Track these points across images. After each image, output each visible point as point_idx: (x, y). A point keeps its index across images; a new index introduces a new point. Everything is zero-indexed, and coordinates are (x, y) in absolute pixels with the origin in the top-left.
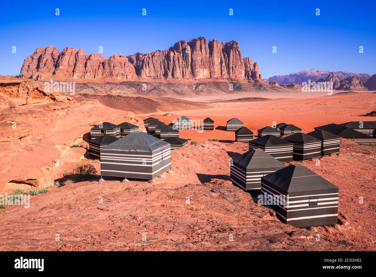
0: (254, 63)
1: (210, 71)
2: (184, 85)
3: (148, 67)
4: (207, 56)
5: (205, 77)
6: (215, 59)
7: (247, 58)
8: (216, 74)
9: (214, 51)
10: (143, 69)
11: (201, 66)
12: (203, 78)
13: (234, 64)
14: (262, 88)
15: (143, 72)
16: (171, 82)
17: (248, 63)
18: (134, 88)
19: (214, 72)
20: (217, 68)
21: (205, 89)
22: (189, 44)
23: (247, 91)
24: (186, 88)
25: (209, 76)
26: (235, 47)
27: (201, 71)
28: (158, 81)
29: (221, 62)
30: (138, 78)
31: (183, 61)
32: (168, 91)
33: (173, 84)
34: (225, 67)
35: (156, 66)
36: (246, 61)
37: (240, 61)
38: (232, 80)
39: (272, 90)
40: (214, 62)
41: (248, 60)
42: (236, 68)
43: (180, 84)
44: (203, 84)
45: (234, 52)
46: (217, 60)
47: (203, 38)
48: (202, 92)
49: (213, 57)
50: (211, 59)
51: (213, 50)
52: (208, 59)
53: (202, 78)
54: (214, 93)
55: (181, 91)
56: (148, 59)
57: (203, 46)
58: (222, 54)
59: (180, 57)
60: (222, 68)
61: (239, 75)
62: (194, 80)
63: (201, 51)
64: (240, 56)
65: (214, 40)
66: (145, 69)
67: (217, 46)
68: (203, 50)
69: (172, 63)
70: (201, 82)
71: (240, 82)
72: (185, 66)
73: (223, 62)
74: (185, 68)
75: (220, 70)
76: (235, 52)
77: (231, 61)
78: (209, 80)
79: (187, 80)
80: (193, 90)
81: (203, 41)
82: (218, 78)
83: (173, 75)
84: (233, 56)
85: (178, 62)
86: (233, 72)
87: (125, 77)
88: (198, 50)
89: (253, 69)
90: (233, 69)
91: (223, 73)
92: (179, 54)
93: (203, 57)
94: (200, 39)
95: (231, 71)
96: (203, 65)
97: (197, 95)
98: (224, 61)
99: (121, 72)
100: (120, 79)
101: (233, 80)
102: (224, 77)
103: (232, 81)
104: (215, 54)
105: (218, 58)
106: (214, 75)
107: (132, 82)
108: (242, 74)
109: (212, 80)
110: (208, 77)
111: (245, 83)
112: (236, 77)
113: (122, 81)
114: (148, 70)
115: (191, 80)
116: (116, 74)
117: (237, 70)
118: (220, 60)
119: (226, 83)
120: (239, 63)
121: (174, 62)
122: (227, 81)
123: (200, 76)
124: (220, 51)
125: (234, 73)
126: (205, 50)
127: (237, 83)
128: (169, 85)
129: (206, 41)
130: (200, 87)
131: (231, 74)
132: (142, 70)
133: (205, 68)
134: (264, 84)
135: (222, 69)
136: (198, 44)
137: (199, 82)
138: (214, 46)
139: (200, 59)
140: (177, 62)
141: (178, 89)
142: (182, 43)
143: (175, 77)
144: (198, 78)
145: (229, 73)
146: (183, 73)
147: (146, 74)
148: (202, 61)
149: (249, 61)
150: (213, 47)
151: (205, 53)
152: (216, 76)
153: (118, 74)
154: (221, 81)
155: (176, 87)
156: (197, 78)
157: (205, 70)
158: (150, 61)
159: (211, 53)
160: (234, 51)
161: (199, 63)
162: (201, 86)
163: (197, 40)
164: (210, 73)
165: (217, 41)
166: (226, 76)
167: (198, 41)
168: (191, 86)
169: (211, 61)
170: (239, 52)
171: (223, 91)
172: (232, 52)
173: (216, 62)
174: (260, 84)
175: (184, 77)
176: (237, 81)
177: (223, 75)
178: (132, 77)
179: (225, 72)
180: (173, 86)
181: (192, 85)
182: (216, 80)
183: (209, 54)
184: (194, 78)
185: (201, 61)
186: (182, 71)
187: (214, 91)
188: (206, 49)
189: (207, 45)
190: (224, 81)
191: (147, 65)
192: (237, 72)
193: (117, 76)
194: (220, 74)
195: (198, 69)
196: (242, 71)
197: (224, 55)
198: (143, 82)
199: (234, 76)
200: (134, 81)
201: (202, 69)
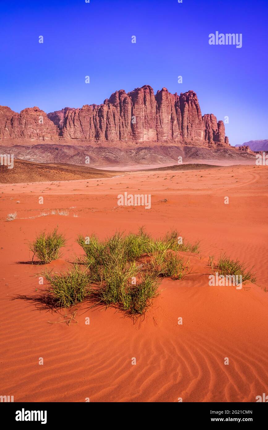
0: (218, 122)
1: (157, 131)
2: (120, 150)
3: (72, 126)
4: (153, 111)
5: (151, 140)
6: (163, 115)
7: (209, 115)
8: (165, 136)
9: (163, 105)
10: (66, 127)
11: (144, 125)
12: (147, 140)
13: (190, 123)
14: (227, 155)
15: (65, 132)
16: (103, 145)
17: (210, 121)
18: (50, 152)
19: (162, 133)
20: (166, 128)
21: (148, 156)
22: (130, 94)
23: (206, 159)
24: (122, 153)
25: (156, 139)
26: (191, 99)
27: (145, 132)
28: (85, 144)
29: (172, 119)
30: (60, 140)
31: (120, 118)
32: (96, 158)
33: (105, 148)
34: (177, 126)
35: (83, 124)
36: (208, 119)
37: (198, 118)
38: (186, 143)
39: (240, 157)
40: (163, 119)
41: (211, 117)
42: (192, 127)
43: (115, 148)
44: (145, 148)
45: (190, 106)
46: (166, 117)
47: (149, 86)
48: (144, 160)
49: (162, 113)
50: (158, 115)
51: (161, 103)
52: (154, 115)
53: (145, 141)
54: (160, 161)
55: (115, 157)
56: (73, 114)
57: (148, 97)
58: (174, 109)
59: (116, 112)
60: (174, 127)
61: (196, 138)
62: (134, 143)
63: (145, 105)
64: (198, 112)
65: (163, 90)
66: (68, 128)
67: (167, 98)
68: (147, 103)
69: (105, 120)
70: (144, 147)
71: (197, 146)
72: (123, 125)
73: (174, 120)
74: (123, 127)
75: (171, 131)
76: (192, 105)
77: (185, 119)
78: (156, 144)
79: (125, 144)
80: (131, 157)
81: (148, 91)
82: (168, 141)
83: (106, 137)
84: (189, 111)
85: (113, 119)
86: (188, 132)
87: (41, 138)
88: (140, 103)
89: (217, 130)
90: (188, 129)
91: (175, 134)
92: (115, 108)
93: (148, 112)
94: (145, 87)
95: (186, 131)
96: (147, 124)
97: (137, 164)
98: (176, 118)
99: (35, 132)
100: (34, 141)
101: (188, 143)
102: (176, 140)
103: (186, 145)
104: (164, 108)
105: (168, 113)
106: (163, 136)
107: (49, 145)
108: (200, 136)
109: (159, 144)
110: (154, 140)
111: (204, 147)
112: (192, 140)
113: (36, 144)
114: (72, 130)
115: (130, 143)
116: (29, 133)
117: (193, 130)
118: (170, 117)
119: (178, 148)
120: (197, 121)
121: (108, 119)
122: (179, 145)
123: (143, 138)
124: (170, 104)
125: (189, 134)
126: (150, 103)
127: (193, 147)
128: (99, 150)
129: (152, 91)
130: (142, 153)
131: (186, 136)
132: (65, 130)
133: (151, 128)
134: (230, 150)
135: (173, 129)
136: (141, 95)
137: (141, 146)
138: (163, 98)
139: (144, 115)
140: (111, 119)
141: (111, 154)
142: (121, 93)
143: (109, 138)
144: (141, 140)
145: (182, 134)
146: (120, 133)
147: (70, 135)
148: (147, 117)
149: (211, 119)
150: (161, 99)
151: (150, 107)
152: (165, 138)
153: (32, 135)
154: (171, 145)
155: (108, 152)
156: (139, 140)
157: (151, 130)
158: (76, 118)
159: (159, 108)
160: (190, 104)
161: (142, 121)
162: (144, 151)
163: (139, 90)
164: (157, 134)
165: (167, 91)
166: (178, 138)
167: (141, 90)
168: (130, 151)
169: (159, 119)
170: (196, 106)
171: (173, 158)
172: (187, 106)
173: (165, 120)
174: (224, 149)
175: (122, 139)
176: (194, 145)
177: (174, 136)
178: (51, 139)
179: (177, 133)
180: (105, 151)
181: (132, 149)
182: (165, 144)
183: (155, 109)
184: (135, 141)
185: (145, 118)
186: (118, 132)
187: (160, 158)
188: (151, 101)
189: (154, 97)
190: (176, 145)
191: (71, 122)
192: (193, 133)
193: (30, 137)
194: (170, 136)
195: (141, 128)
196: (201, 132)
197: (177, 110)
198: (64, 146)
199: (189, 138)
200: (53, 143)
201: (145, 128)
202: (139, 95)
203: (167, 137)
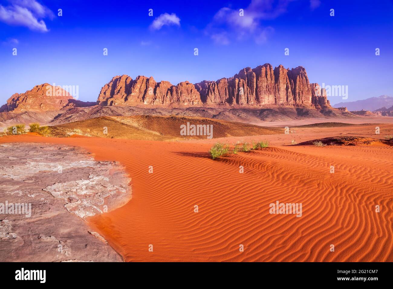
0: (321, 89)
1: (275, 96)
2: (249, 111)
3: (213, 94)
4: (273, 82)
5: (270, 103)
6: (280, 85)
8: (282, 100)
9: (280, 77)
10: (209, 95)
11: (266, 92)
12: (268, 103)
13: (301, 90)
14: (331, 114)
15: (208, 99)
16: (235, 108)
17: (315, 89)
18: (200, 113)
19: (280, 98)
20: (282, 94)
22: (254, 70)
23: (314, 117)
24: (251, 113)
25: (274, 102)
26: (301, 73)
27: (266, 97)
28: (222, 107)
29: (287, 89)
30: (204, 104)
31: (248, 88)
32: (233, 117)
33: (238, 109)
34: (291, 93)
35: (221, 93)
36: (313, 87)
37: (307, 87)
38: (298, 105)
39: (343, 116)
41: (315, 85)
42: (302, 94)
45: (301, 78)
46: (283, 87)
47: (269, 64)
48: (267, 118)
49: (279, 83)
52: (273, 85)
53: (266, 104)
54: (280, 119)
55: (246, 116)
56: (213, 86)
57: (269, 73)
58: (288, 80)
59: (245, 83)
60: (288, 93)
61: (305, 101)
62: (258, 106)
63: (266, 77)
64: (307, 83)
65: (280, 66)
67: (283, 72)
68: (269, 76)
69: (237, 89)
70: (266, 108)
71: (307, 108)
72: (250, 93)
73: (289, 88)
74: (250, 94)
75: (286, 96)
77: (297, 87)
78: (275, 106)
79: (251, 106)
80: (258, 116)
81: (268, 67)
82: (284, 104)
83: (237, 102)
84: (300, 82)
85: (243, 88)
86: (299, 98)
87: (191, 103)
88: (263, 77)
90: (299, 95)
91: (289, 99)
92: (244, 80)
93: (268, 83)
94: (266, 65)
95: (298, 97)
96: (269, 91)
97: (263, 121)
98: (290, 87)
99: (187, 99)
100: (186, 105)
101: (300, 105)
102: (290, 103)
103: (298, 107)
104: (281, 80)
105: (284, 84)
107: (198, 108)
108: (309, 100)
109: (277, 106)
110: (273, 103)
111: (313, 109)
112: (302, 103)
113: (188, 107)
114: (213, 97)
115: (256, 106)
116: (183, 100)
117: (303, 96)
118: (286, 86)
119: (291, 109)
120: (306, 89)
121: (239, 88)
122: (293, 107)
123: (265, 101)
124: (285, 77)
125: (300, 99)
126: (270, 76)
127: (304, 109)
128: (233, 111)
129: (271, 67)
130: (265, 113)
131: (298, 100)
132: (208, 96)
133: (271, 94)
134: (334, 110)
135: (288, 95)
136: (263, 70)
137: (263, 108)
138: (280, 72)
139: (266, 85)
142: (248, 69)
143: (240, 103)
144: (263, 104)
145: (295, 99)
146: (248, 99)
147: (211, 100)
148: (267, 87)
149: (316, 87)
150: (279, 73)
151: (270, 79)
152: (281, 102)
153: (185, 101)
154: (287, 107)
156: (262, 104)
157: (270, 96)
158: (216, 88)
159: (277, 80)
160: (301, 76)
161: (264, 90)
162: (266, 111)
163: (262, 67)
164: (275, 99)
165: (283, 67)
166: (292, 102)
167: (263, 67)
168: (256, 111)
169: (277, 88)
170: (306, 77)
171: (289, 117)
172: (298, 78)
173: (281, 88)
174: (329, 110)
175: (249, 103)
176: (304, 107)
177: (288, 101)
178: (197, 103)
179: (291, 98)
180: (238, 112)
182: (282, 106)
183: (274, 80)
184: (259, 104)
185: (266, 87)
187: (280, 117)
189: (273, 72)
190: (290, 107)
191: (212, 91)
192: (304, 98)
194: (285, 100)
195: (263, 95)
196: (309, 97)
197: (290, 81)
198: (208, 108)
199: (300, 102)
200: (200, 107)
201: (267, 95)
202: (262, 70)
203: (283, 101)
